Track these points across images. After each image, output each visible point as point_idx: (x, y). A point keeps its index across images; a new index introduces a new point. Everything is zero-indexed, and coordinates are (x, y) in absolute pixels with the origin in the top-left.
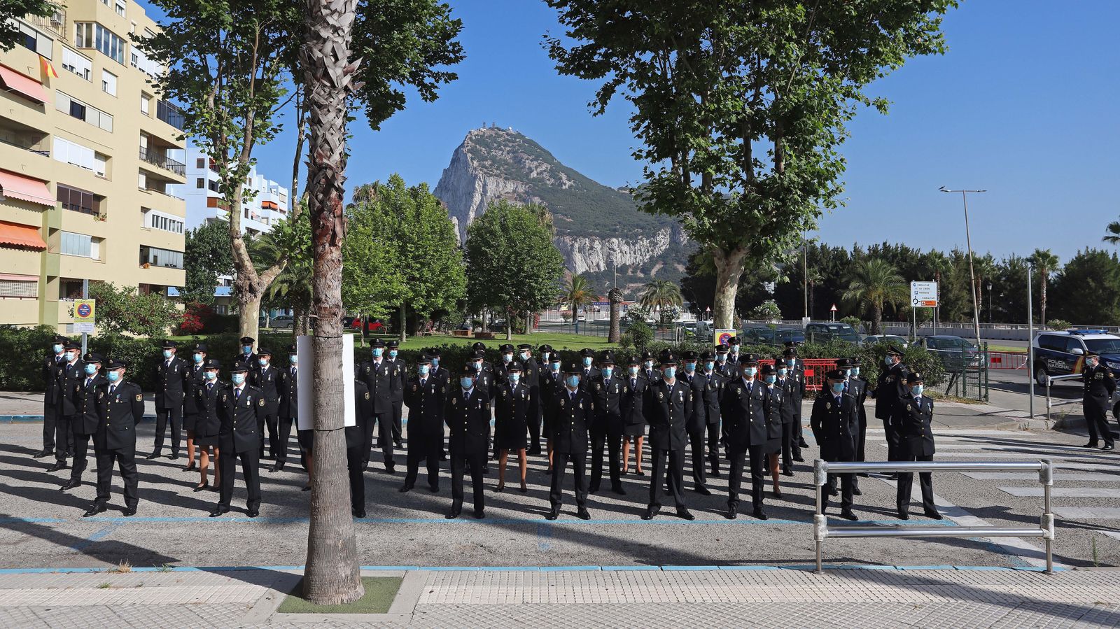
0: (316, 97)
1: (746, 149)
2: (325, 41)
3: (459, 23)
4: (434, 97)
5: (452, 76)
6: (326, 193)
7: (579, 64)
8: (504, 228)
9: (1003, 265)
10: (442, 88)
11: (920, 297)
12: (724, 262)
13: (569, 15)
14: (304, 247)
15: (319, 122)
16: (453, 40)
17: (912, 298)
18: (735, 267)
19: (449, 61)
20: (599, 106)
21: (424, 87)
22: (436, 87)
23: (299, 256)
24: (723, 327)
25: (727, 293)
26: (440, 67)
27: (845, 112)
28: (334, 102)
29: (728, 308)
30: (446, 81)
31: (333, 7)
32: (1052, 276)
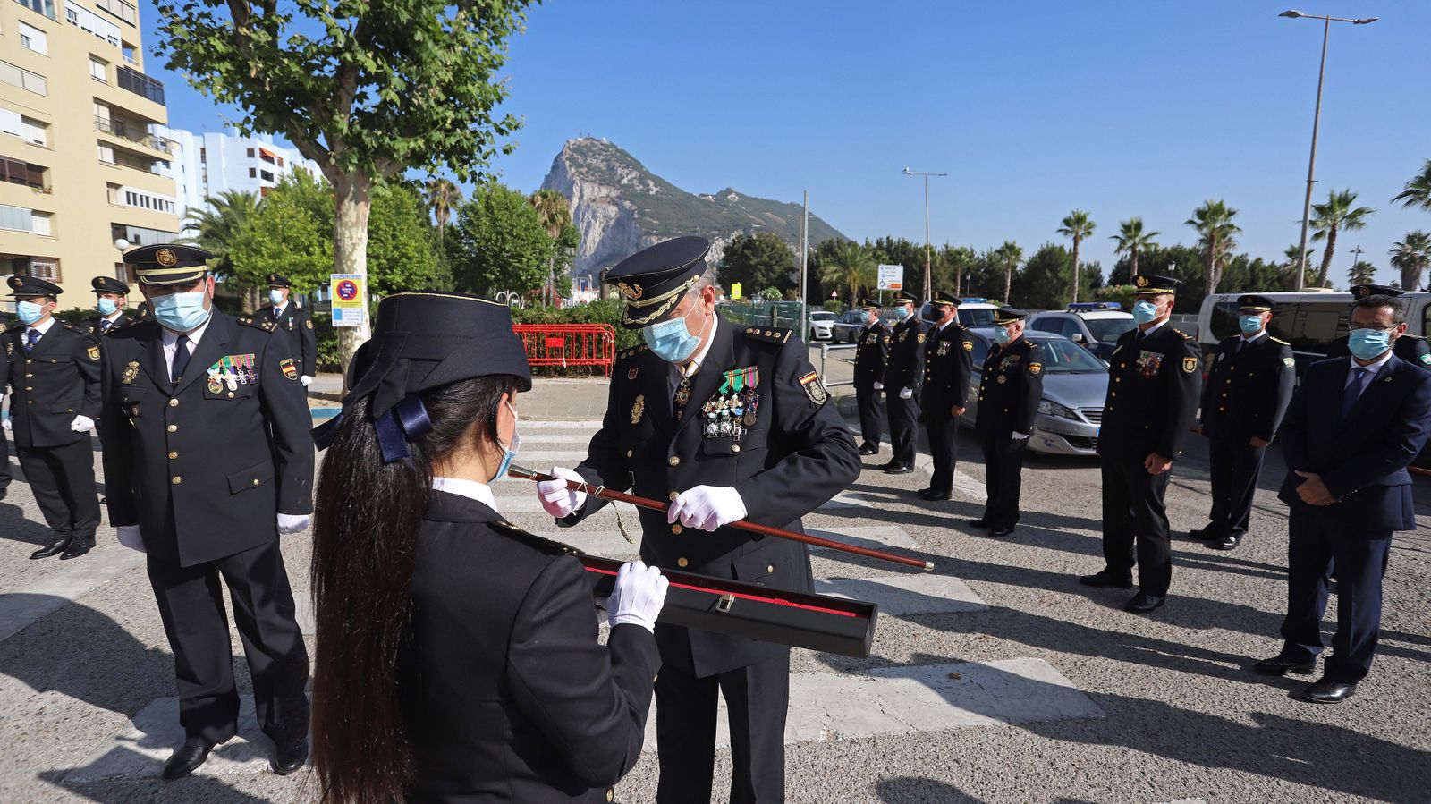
11: (886, 280)
17: (879, 280)
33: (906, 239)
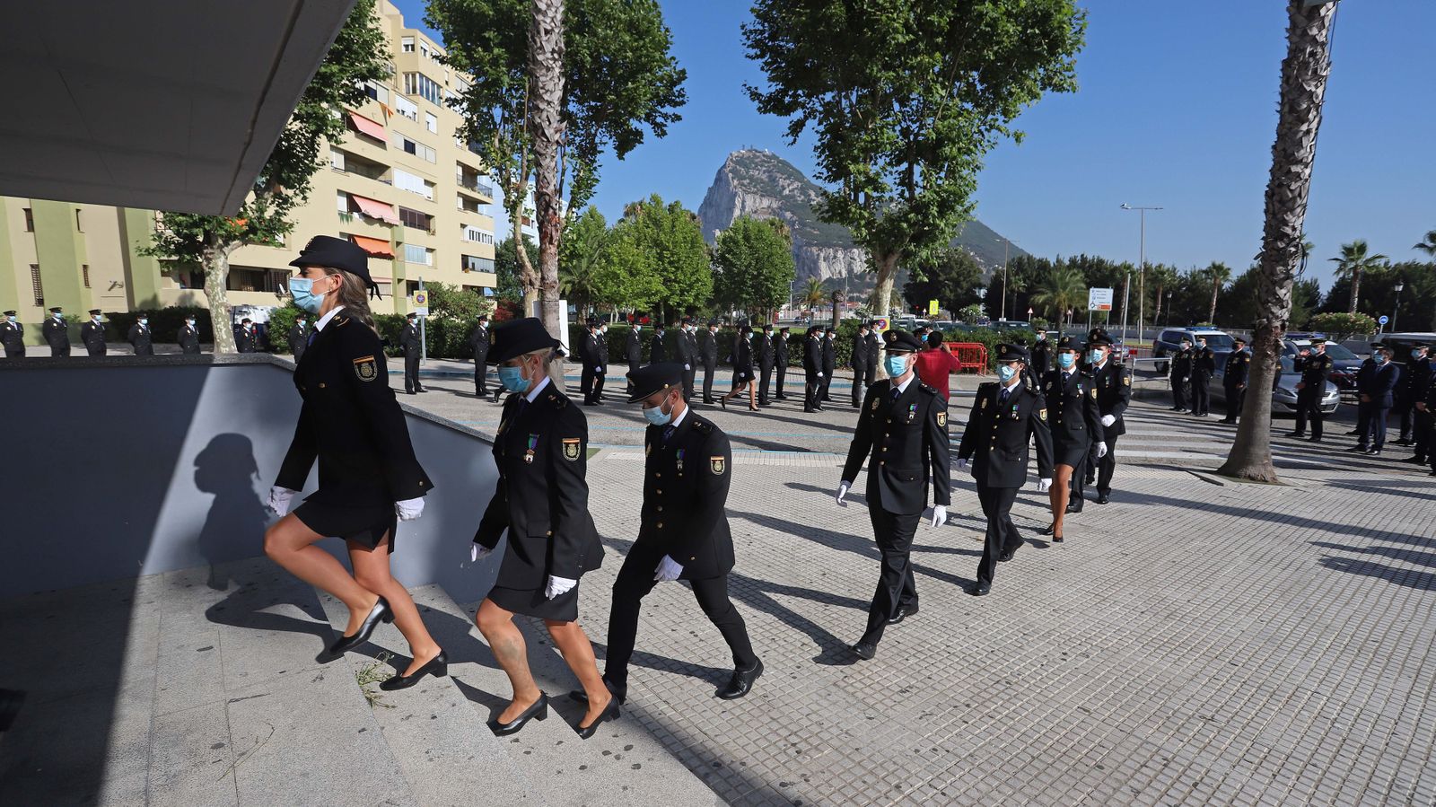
0: (538, 149)
1: (910, 171)
2: (542, 111)
3: (683, 72)
4: (664, 133)
5: (678, 118)
7: (774, 105)
8: (747, 238)
9: (1184, 276)
10: (671, 127)
11: (1097, 301)
12: (882, 264)
13: (766, 63)
14: (567, 252)
15: (541, 165)
16: (678, 88)
17: (1090, 302)
18: (891, 267)
19: (676, 104)
20: (791, 138)
21: (657, 126)
22: (665, 126)
23: (565, 259)
26: (668, 110)
27: (989, 141)
28: (549, 151)
29: (885, 299)
30: (673, 121)
31: (547, 88)
32: (1226, 285)
33: (1102, 257)
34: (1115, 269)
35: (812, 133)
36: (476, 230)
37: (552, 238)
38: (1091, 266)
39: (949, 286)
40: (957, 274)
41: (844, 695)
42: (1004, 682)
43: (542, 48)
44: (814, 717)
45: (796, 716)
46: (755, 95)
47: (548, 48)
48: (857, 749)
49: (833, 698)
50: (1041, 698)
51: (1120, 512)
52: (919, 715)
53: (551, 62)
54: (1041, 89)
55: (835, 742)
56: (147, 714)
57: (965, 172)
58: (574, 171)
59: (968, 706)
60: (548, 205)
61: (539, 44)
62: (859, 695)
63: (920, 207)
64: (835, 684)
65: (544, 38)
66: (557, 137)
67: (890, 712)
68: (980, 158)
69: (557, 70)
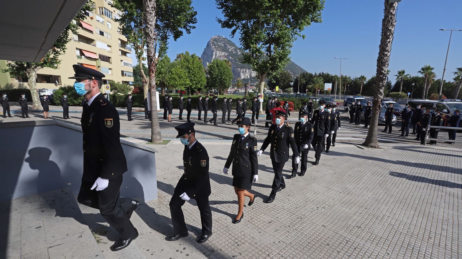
0: (148, 41)
1: (270, 47)
2: (149, 28)
3: (196, 12)
4: (190, 33)
5: (194, 27)
6: (151, 62)
7: (226, 25)
8: (217, 66)
9: (353, 79)
10: (192, 30)
11: (327, 87)
12: (261, 77)
13: (224, 11)
14: (158, 72)
15: (149, 46)
16: (194, 17)
17: (325, 88)
18: (264, 78)
19: (194, 23)
20: (232, 36)
21: (187, 30)
22: (190, 30)
24: (260, 93)
25: (262, 85)
26: (191, 25)
27: (295, 38)
28: (152, 42)
30: (193, 28)
31: (150, 20)
32: (365, 83)
33: (328, 73)
34: (333, 77)
35: (238, 34)
36: (126, 62)
37: (153, 71)
38: (325, 76)
39: (282, 82)
40: (284, 77)
41: (252, 225)
42: (300, 218)
43: (148, 6)
44: (242, 233)
45: (237, 233)
46: (220, 21)
47: (150, 6)
48: (256, 243)
49: (248, 226)
50: (311, 223)
51: (334, 159)
52: (274, 231)
53: (151, 11)
54: (311, 22)
55: (249, 241)
56: (19, 255)
57: (287, 48)
58: (159, 45)
59: (289, 226)
60: (152, 60)
61: (147, 5)
62: (256, 224)
63: (273, 59)
64: (249, 221)
65: (149, 3)
66: (154, 37)
67: (266, 230)
68: (292, 43)
69: (154, 14)
